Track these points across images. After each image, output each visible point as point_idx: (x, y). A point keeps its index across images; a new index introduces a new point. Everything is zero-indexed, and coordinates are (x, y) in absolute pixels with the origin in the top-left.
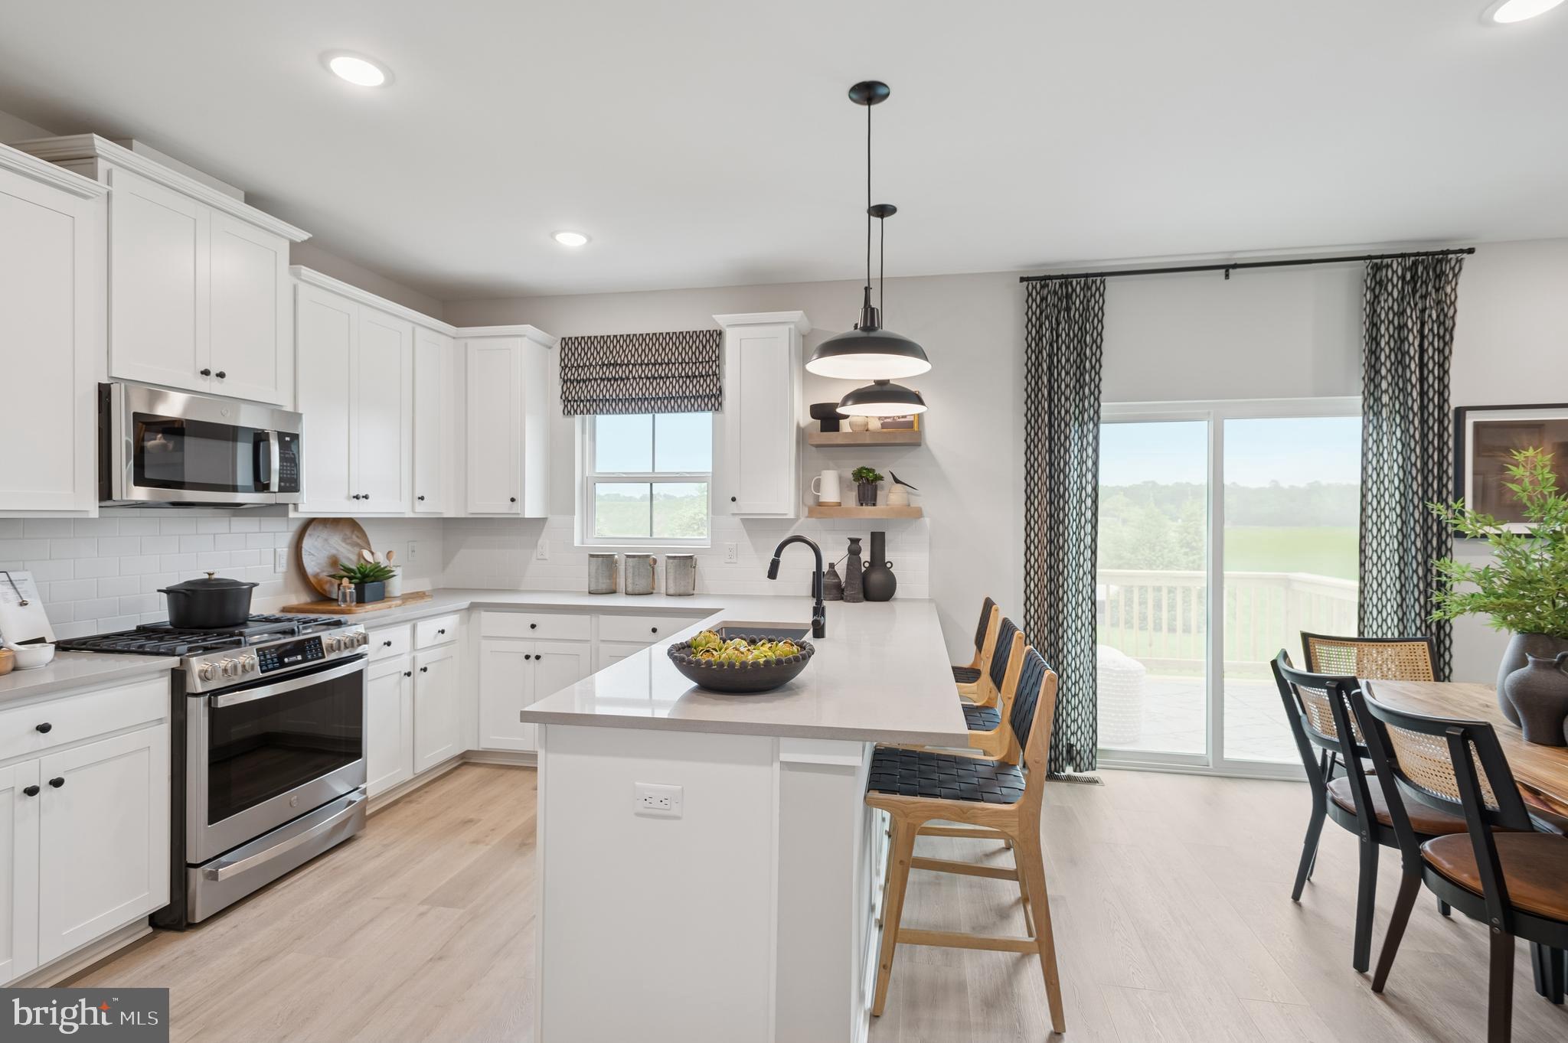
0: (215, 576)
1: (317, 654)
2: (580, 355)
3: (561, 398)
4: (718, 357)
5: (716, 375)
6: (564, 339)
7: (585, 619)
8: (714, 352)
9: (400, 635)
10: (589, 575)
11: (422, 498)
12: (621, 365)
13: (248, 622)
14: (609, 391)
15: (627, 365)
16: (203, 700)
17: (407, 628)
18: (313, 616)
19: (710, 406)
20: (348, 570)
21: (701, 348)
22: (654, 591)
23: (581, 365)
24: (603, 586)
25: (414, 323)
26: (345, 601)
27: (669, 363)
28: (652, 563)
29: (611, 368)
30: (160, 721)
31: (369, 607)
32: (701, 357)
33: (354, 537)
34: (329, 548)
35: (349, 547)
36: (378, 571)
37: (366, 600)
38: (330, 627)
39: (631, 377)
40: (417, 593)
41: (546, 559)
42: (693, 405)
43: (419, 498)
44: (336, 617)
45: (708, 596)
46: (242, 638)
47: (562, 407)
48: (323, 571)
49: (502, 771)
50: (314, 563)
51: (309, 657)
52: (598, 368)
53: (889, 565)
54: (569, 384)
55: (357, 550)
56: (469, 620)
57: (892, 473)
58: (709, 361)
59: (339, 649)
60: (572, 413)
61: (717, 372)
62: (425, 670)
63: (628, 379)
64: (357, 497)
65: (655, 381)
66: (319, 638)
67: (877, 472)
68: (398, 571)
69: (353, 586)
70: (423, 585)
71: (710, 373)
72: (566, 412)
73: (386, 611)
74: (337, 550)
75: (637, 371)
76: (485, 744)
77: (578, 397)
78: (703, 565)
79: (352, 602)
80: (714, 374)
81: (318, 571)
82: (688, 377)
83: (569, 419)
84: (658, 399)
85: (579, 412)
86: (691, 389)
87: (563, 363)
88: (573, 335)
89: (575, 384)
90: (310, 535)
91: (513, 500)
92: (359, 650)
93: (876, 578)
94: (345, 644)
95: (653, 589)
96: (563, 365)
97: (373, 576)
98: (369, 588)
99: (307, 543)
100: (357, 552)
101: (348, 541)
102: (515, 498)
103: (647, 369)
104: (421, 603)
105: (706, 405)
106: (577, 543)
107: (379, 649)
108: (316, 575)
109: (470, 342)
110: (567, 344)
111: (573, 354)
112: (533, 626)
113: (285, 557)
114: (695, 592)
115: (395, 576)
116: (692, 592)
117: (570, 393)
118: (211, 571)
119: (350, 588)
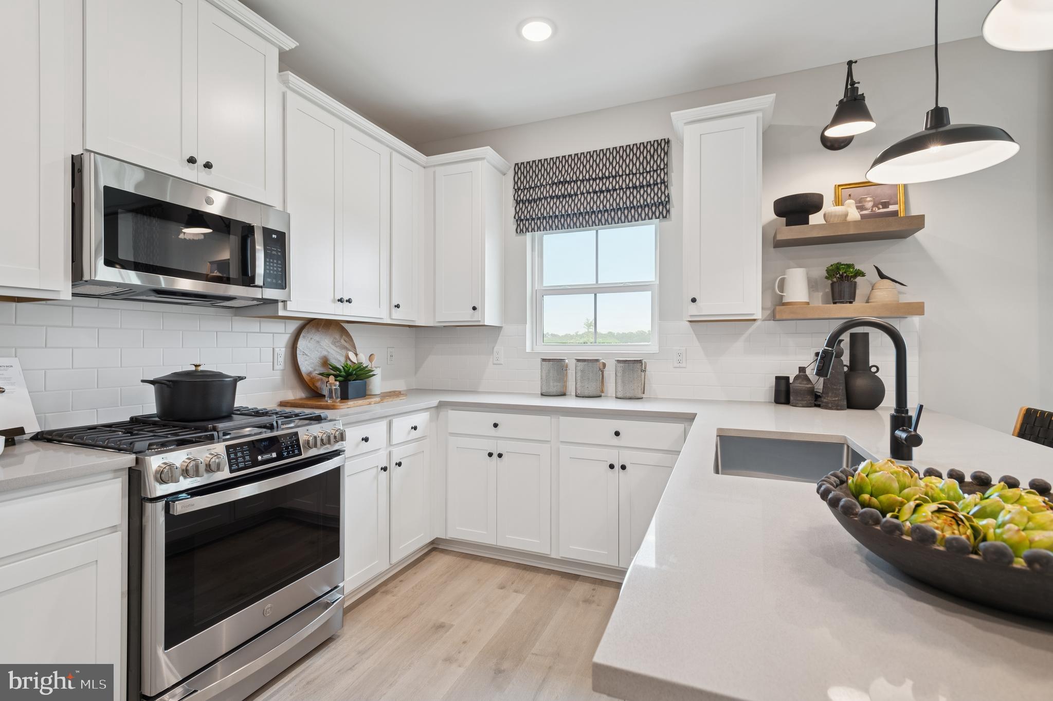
0: (200, 368)
1: (293, 452)
2: (531, 177)
3: (515, 218)
4: (666, 165)
5: (664, 182)
6: (516, 164)
7: (545, 419)
8: (662, 160)
9: (377, 431)
10: (541, 379)
11: (398, 306)
12: (569, 183)
13: (232, 415)
14: (558, 207)
15: (575, 182)
16: (161, 505)
17: (383, 424)
18: (297, 410)
19: (657, 214)
20: (335, 368)
21: (649, 157)
22: (603, 394)
23: (533, 186)
24: (553, 389)
25: (391, 148)
26: (331, 397)
27: (616, 176)
28: (602, 367)
29: (560, 186)
30: (114, 529)
31: (351, 403)
32: (648, 166)
33: (342, 341)
34: (320, 350)
35: (338, 350)
36: (360, 370)
37: (349, 398)
38: (312, 422)
39: (579, 193)
40: (394, 392)
41: (501, 364)
42: (640, 215)
43: (395, 306)
44: (317, 412)
45: (655, 399)
46: (215, 433)
47: (515, 227)
48: (315, 370)
49: (467, 562)
50: (308, 364)
51: (285, 454)
52: (548, 187)
53: (874, 369)
54: (521, 205)
55: (344, 352)
56: (438, 417)
57: (876, 268)
58: (657, 170)
59: (315, 446)
60: (524, 232)
61: (666, 180)
62: (399, 464)
63: (576, 195)
64: (341, 300)
65: (602, 195)
66: (296, 434)
67: (857, 267)
68: (377, 371)
69: (338, 383)
70: (399, 385)
71: (659, 181)
72: (519, 230)
73: (366, 408)
74: (329, 352)
75: (585, 187)
76: (451, 535)
77: (530, 216)
78: (652, 369)
79: (337, 398)
80: (663, 182)
81: (311, 369)
82: (635, 187)
83: (520, 238)
84: (605, 211)
85: (530, 229)
86: (639, 198)
87: (516, 185)
88: (525, 161)
89: (527, 205)
90: (304, 337)
91: (474, 308)
92: (336, 447)
93: (860, 383)
94: (322, 440)
95: (602, 392)
96: (516, 188)
97: (355, 374)
98: (352, 385)
99: (302, 344)
100: (344, 354)
101: (337, 344)
102: (476, 307)
103: (595, 183)
104: (397, 401)
105: (654, 213)
106: (528, 350)
107: (357, 445)
108: (309, 374)
109: (438, 169)
110: (519, 168)
111: (525, 177)
112: (496, 425)
113: (283, 356)
114: (644, 396)
115: (375, 375)
116: (640, 395)
117: (523, 212)
118: (198, 363)
119: (335, 385)
